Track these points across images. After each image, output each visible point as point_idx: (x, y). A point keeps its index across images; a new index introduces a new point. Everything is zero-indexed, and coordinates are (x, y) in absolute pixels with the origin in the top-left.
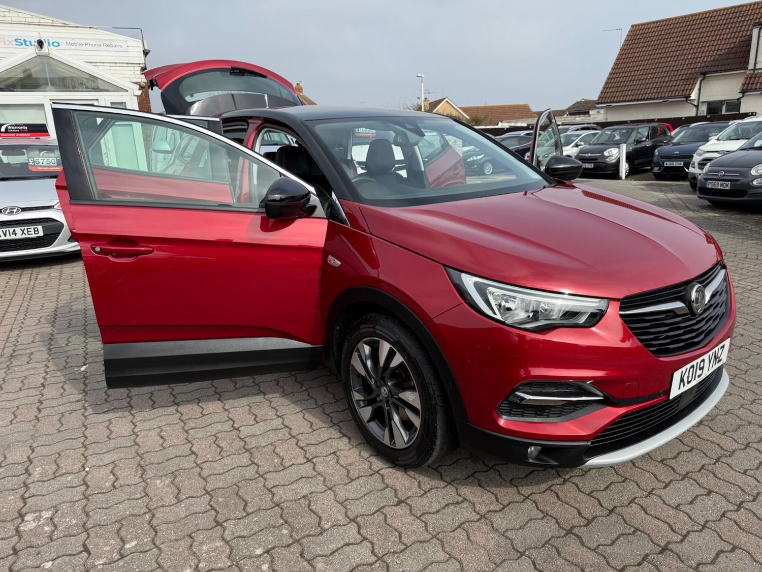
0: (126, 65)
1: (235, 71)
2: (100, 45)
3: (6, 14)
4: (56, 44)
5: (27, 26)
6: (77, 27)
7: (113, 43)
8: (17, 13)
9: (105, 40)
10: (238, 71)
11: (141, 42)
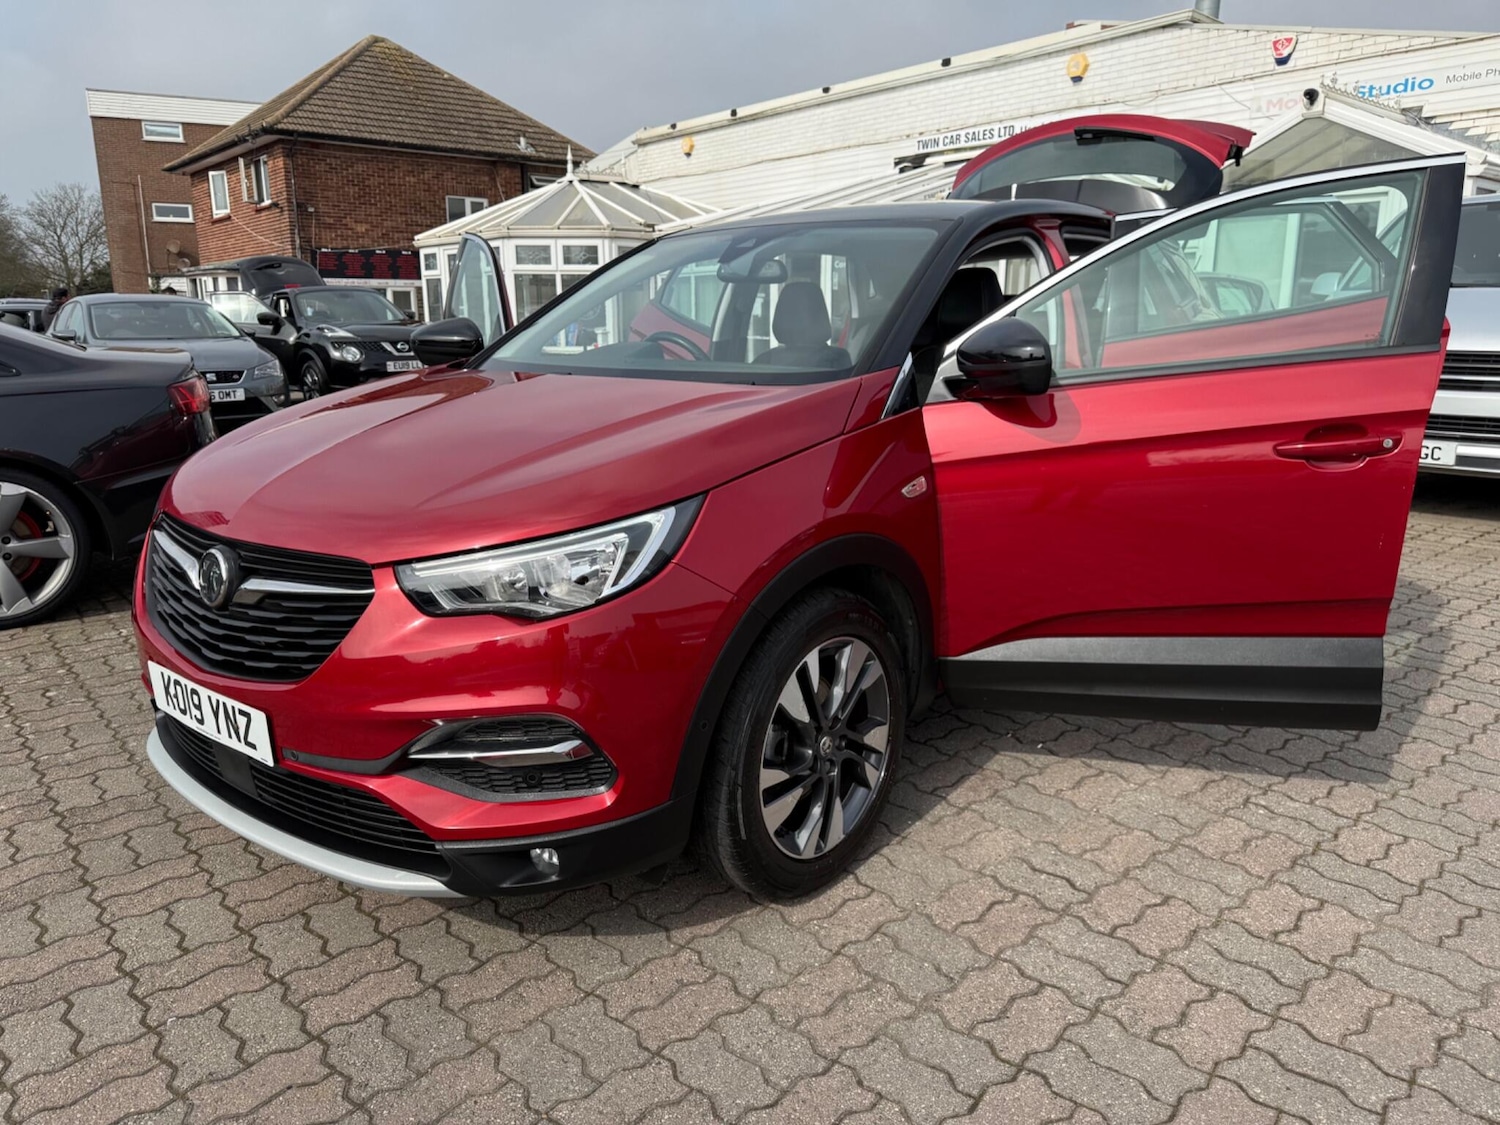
1: (1085, 136)
3: (1357, 44)
6: (1482, 39)
8: (1373, 39)
10: (1090, 135)
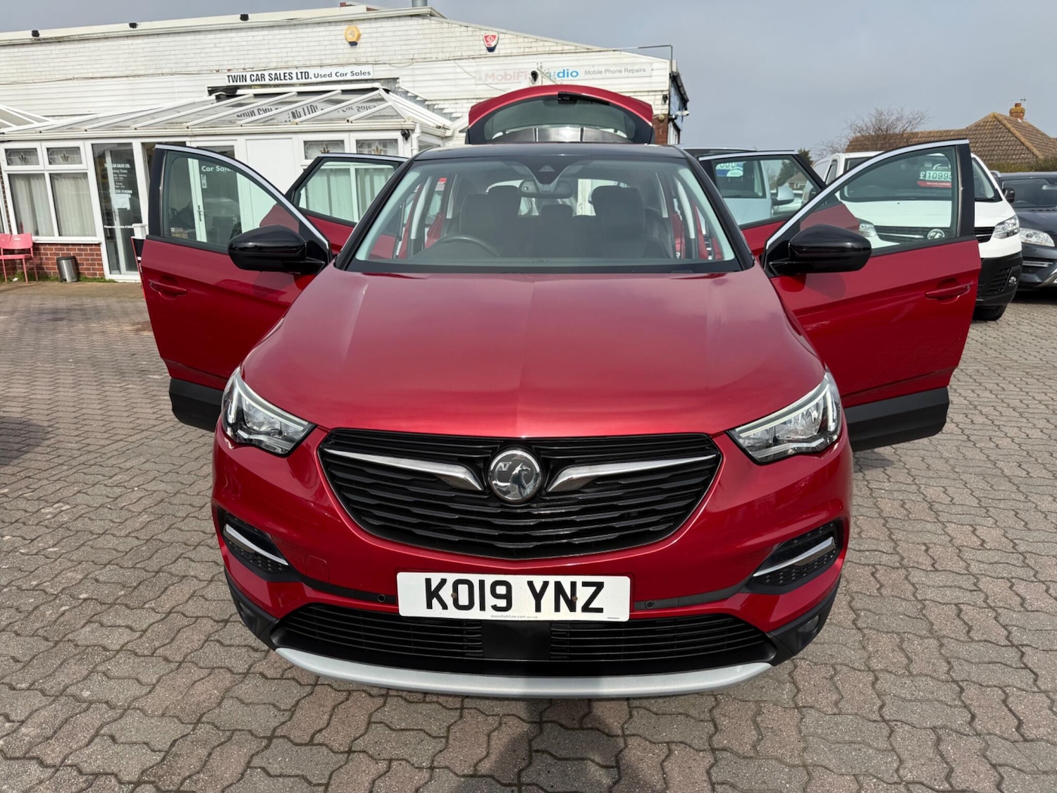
0: (646, 94)
1: (564, 98)
2: (620, 71)
3: (534, 44)
4: (574, 74)
5: (551, 56)
6: (600, 51)
7: (636, 67)
8: (542, 43)
9: (627, 64)
10: (568, 98)
11: (668, 62)
